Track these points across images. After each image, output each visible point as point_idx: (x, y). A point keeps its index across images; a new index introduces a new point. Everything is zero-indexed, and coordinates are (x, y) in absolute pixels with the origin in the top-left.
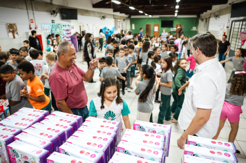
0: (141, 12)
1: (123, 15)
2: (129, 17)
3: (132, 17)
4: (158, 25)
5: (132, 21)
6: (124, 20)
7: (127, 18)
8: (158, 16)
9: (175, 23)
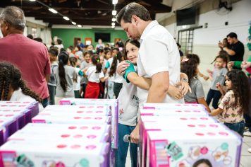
0: (66, 18)
1: (40, 22)
2: (50, 27)
3: (54, 27)
4: (91, 39)
5: (54, 33)
6: (42, 30)
7: (46, 28)
8: (90, 27)
9: (113, 37)
